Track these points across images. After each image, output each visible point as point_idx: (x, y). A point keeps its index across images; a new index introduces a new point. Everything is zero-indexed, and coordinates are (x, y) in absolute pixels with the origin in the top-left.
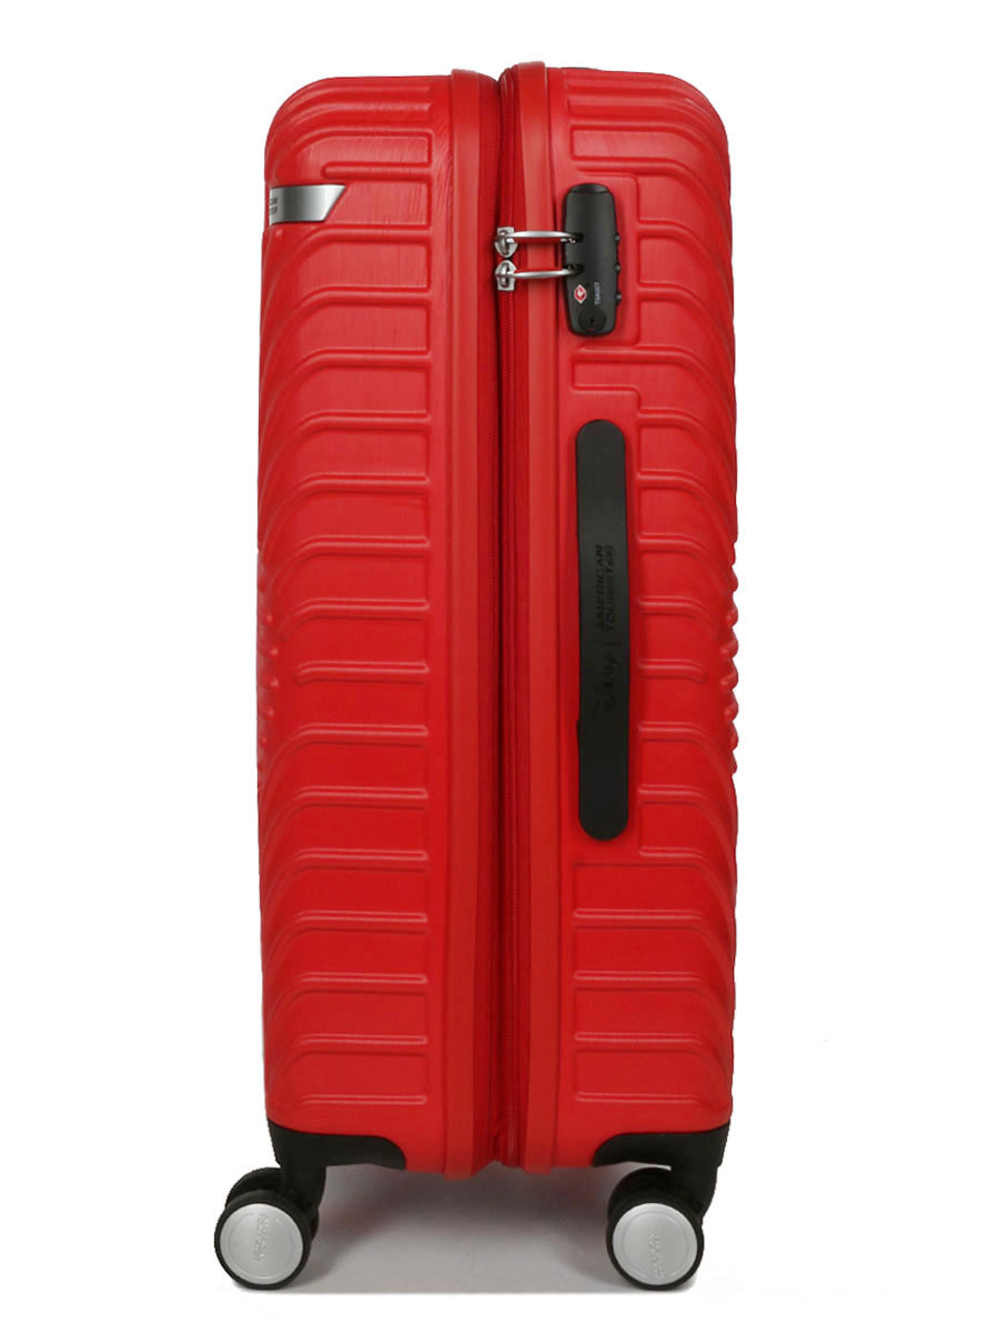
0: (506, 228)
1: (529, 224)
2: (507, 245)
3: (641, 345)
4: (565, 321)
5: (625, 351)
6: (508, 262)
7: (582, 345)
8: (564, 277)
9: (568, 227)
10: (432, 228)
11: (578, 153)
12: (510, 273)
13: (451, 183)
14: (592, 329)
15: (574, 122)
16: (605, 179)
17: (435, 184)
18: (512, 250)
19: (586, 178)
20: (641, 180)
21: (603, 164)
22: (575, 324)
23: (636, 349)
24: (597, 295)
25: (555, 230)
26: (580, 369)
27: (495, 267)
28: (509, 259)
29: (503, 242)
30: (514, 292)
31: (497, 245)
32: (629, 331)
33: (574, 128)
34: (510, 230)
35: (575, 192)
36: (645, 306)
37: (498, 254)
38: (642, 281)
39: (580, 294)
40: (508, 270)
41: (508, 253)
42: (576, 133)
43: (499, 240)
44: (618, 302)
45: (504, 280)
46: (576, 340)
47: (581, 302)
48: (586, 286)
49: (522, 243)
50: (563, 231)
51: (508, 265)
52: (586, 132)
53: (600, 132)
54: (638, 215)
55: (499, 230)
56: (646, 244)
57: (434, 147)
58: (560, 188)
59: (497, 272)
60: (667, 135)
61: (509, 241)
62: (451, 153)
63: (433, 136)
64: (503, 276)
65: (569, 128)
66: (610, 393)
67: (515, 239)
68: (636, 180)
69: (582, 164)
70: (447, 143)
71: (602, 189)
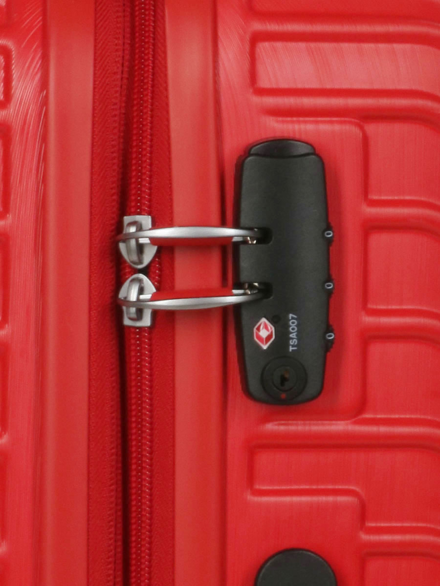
0: (138, 218)
1: (177, 217)
2: (140, 248)
3: (368, 416)
4: (238, 378)
5: (340, 427)
6: (141, 276)
7: (266, 419)
8: (237, 307)
9: (243, 220)
10: (10, 217)
11: (264, 82)
12: (146, 296)
13: (44, 139)
14: (283, 396)
15: (258, 26)
16: (310, 127)
17: (16, 139)
18: (149, 255)
19: (278, 127)
20: (372, 128)
21: (307, 102)
22: (254, 385)
23: (355, 423)
24: (293, 335)
25: (223, 224)
26: (264, 460)
27: (119, 284)
28: (145, 271)
29: (133, 242)
30: (151, 329)
31: (122, 246)
32: (347, 392)
33: (256, 39)
34: (146, 220)
35: (257, 155)
36: (376, 350)
37: (125, 262)
38: (371, 306)
39: (264, 333)
40: (141, 291)
41: (141, 262)
42: (263, 47)
43: (126, 239)
44: (328, 346)
45: (133, 310)
46: (255, 410)
47: (265, 347)
48: (274, 320)
49: (165, 247)
50: (236, 226)
51: (140, 281)
52: (279, 45)
53: (302, 45)
54: (366, 189)
55: (127, 219)
56: (380, 241)
57: (15, 74)
58: (233, 144)
59: (122, 295)
60: (417, 47)
61: (142, 241)
62: (44, 84)
63: (14, 54)
64: (132, 304)
65: (248, 37)
66: (315, 499)
67: (154, 241)
68: (362, 128)
69: (270, 101)
70: (37, 63)
71: (303, 149)
